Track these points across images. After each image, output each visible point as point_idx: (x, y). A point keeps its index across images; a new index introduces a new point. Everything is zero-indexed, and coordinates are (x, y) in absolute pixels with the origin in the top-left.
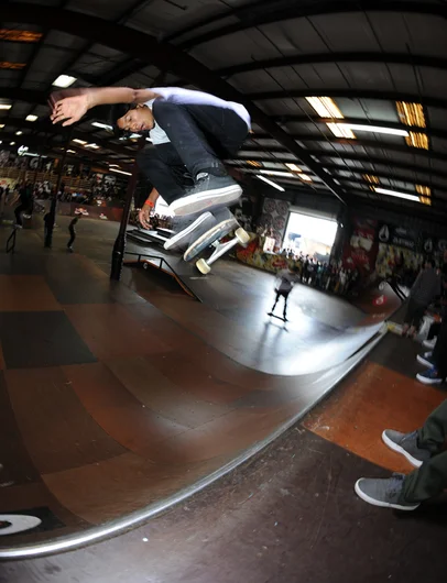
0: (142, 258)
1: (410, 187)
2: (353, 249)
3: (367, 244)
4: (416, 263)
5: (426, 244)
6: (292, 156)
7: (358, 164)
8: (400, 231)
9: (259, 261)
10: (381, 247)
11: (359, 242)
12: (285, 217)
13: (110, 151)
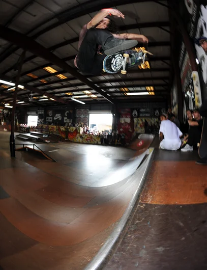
0: (25, 146)
1: (143, 89)
2: (122, 124)
3: (128, 120)
4: (153, 123)
5: (156, 113)
6: (87, 87)
7: (118, 84)
8: (142, 110)
9: (80, 139)
10: (135, 120)
11: (124, 120)
12: (87, 117)
13: (4, 97)
